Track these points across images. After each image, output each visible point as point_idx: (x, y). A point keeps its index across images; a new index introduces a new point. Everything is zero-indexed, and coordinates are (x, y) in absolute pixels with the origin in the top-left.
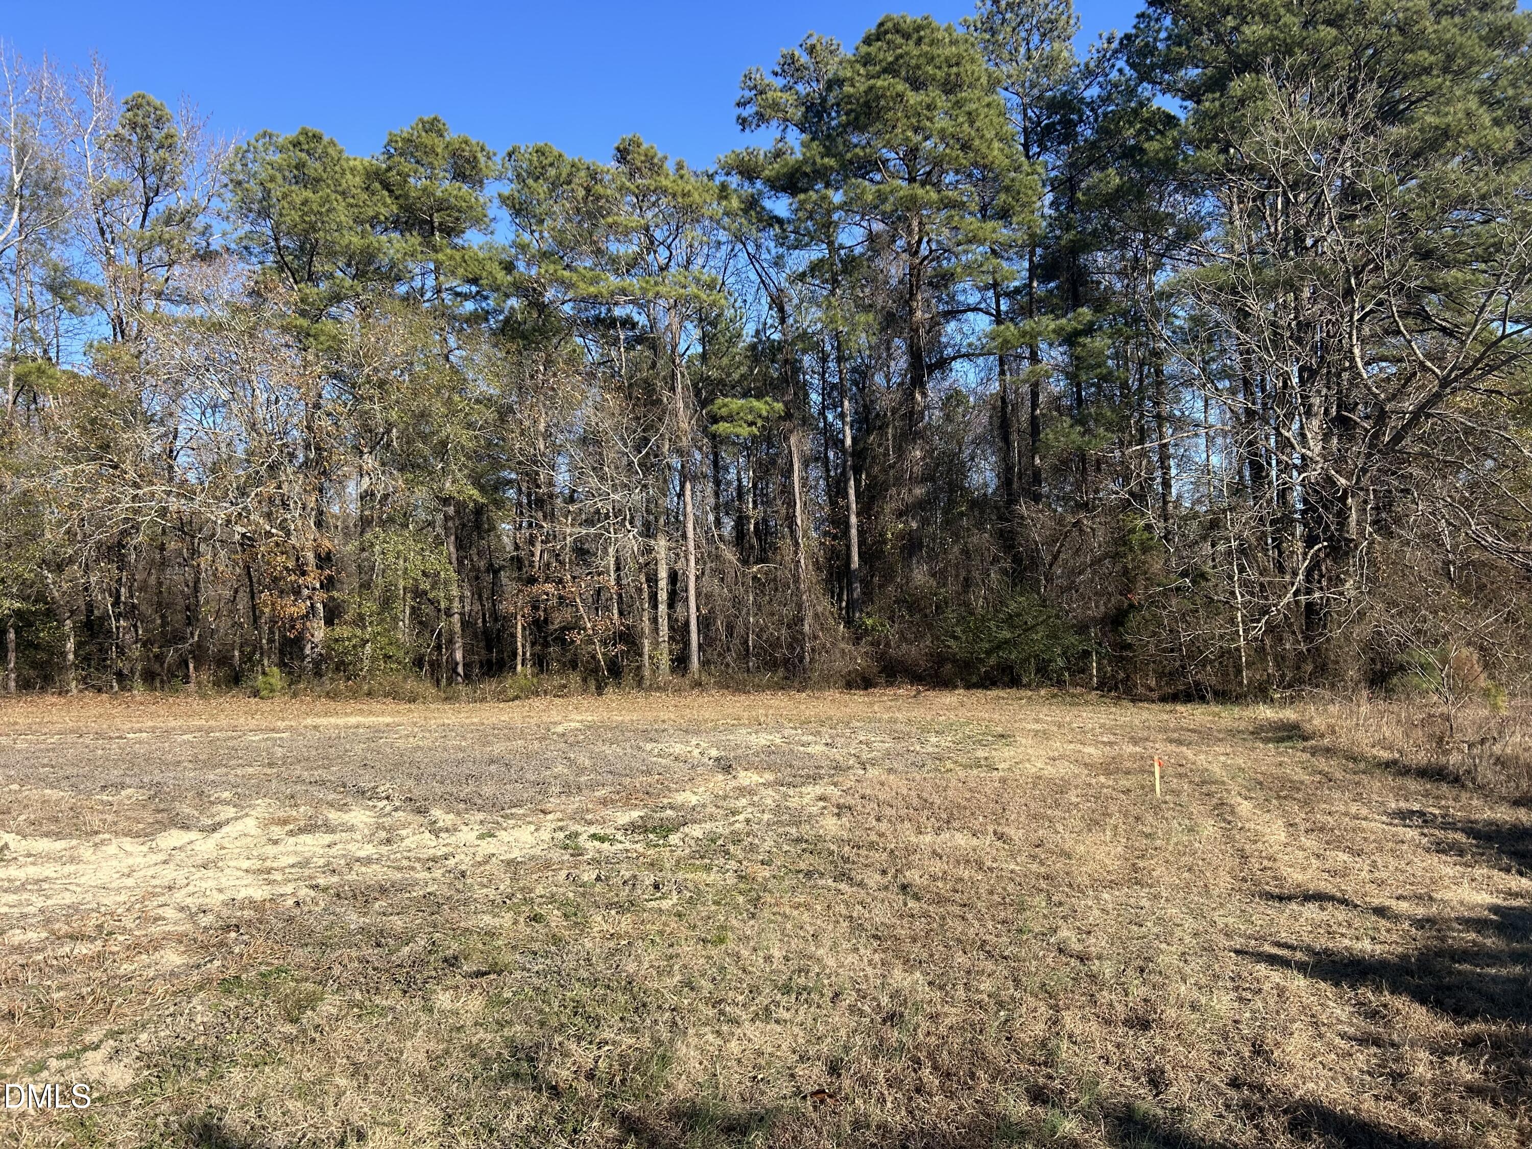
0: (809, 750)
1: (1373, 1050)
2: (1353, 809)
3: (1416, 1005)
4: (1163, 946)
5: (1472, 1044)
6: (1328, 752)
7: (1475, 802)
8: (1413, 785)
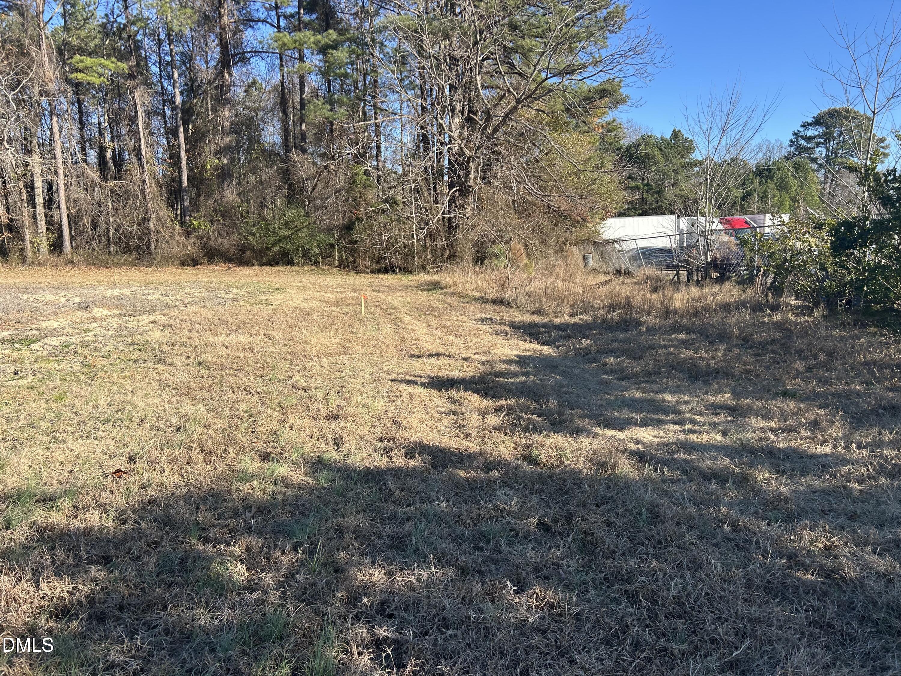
0: (149, 297)
1: (453, 417)
2: (460, 318)
3: (475, 395)
4: (353, 380)
5: (498, 410)
6: (452, 294)
7: (515, 313)
8: (489, 307)
